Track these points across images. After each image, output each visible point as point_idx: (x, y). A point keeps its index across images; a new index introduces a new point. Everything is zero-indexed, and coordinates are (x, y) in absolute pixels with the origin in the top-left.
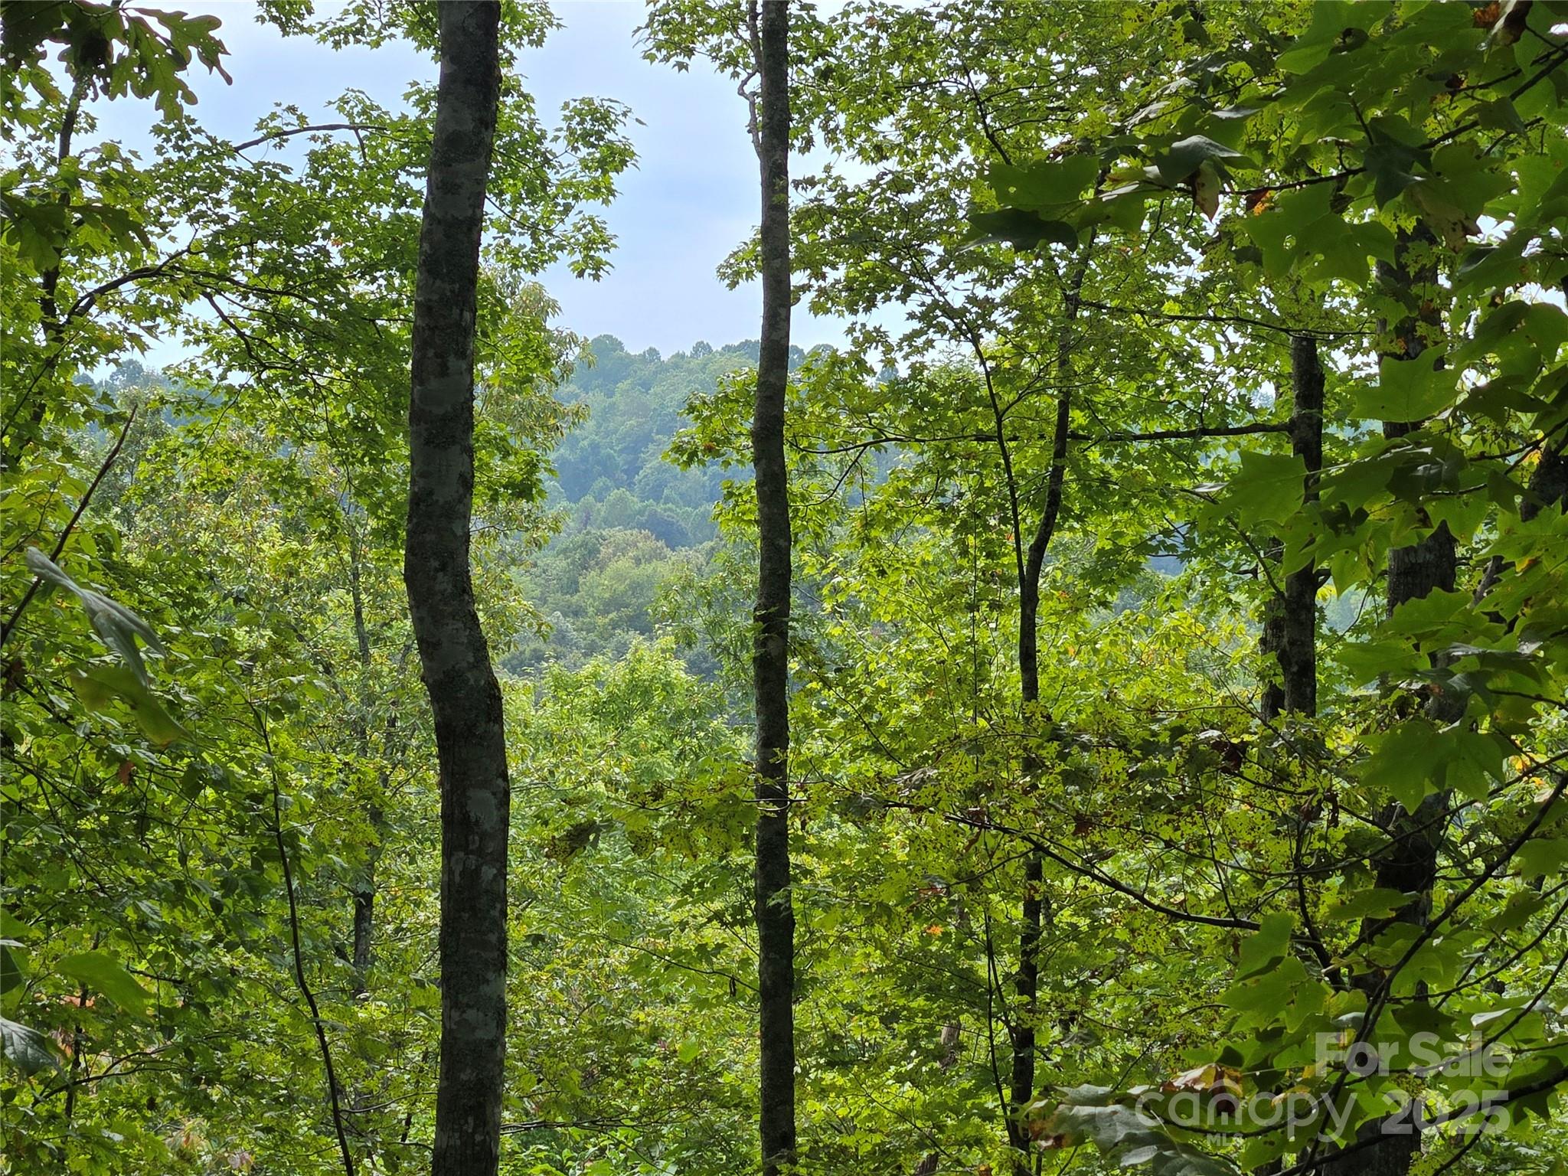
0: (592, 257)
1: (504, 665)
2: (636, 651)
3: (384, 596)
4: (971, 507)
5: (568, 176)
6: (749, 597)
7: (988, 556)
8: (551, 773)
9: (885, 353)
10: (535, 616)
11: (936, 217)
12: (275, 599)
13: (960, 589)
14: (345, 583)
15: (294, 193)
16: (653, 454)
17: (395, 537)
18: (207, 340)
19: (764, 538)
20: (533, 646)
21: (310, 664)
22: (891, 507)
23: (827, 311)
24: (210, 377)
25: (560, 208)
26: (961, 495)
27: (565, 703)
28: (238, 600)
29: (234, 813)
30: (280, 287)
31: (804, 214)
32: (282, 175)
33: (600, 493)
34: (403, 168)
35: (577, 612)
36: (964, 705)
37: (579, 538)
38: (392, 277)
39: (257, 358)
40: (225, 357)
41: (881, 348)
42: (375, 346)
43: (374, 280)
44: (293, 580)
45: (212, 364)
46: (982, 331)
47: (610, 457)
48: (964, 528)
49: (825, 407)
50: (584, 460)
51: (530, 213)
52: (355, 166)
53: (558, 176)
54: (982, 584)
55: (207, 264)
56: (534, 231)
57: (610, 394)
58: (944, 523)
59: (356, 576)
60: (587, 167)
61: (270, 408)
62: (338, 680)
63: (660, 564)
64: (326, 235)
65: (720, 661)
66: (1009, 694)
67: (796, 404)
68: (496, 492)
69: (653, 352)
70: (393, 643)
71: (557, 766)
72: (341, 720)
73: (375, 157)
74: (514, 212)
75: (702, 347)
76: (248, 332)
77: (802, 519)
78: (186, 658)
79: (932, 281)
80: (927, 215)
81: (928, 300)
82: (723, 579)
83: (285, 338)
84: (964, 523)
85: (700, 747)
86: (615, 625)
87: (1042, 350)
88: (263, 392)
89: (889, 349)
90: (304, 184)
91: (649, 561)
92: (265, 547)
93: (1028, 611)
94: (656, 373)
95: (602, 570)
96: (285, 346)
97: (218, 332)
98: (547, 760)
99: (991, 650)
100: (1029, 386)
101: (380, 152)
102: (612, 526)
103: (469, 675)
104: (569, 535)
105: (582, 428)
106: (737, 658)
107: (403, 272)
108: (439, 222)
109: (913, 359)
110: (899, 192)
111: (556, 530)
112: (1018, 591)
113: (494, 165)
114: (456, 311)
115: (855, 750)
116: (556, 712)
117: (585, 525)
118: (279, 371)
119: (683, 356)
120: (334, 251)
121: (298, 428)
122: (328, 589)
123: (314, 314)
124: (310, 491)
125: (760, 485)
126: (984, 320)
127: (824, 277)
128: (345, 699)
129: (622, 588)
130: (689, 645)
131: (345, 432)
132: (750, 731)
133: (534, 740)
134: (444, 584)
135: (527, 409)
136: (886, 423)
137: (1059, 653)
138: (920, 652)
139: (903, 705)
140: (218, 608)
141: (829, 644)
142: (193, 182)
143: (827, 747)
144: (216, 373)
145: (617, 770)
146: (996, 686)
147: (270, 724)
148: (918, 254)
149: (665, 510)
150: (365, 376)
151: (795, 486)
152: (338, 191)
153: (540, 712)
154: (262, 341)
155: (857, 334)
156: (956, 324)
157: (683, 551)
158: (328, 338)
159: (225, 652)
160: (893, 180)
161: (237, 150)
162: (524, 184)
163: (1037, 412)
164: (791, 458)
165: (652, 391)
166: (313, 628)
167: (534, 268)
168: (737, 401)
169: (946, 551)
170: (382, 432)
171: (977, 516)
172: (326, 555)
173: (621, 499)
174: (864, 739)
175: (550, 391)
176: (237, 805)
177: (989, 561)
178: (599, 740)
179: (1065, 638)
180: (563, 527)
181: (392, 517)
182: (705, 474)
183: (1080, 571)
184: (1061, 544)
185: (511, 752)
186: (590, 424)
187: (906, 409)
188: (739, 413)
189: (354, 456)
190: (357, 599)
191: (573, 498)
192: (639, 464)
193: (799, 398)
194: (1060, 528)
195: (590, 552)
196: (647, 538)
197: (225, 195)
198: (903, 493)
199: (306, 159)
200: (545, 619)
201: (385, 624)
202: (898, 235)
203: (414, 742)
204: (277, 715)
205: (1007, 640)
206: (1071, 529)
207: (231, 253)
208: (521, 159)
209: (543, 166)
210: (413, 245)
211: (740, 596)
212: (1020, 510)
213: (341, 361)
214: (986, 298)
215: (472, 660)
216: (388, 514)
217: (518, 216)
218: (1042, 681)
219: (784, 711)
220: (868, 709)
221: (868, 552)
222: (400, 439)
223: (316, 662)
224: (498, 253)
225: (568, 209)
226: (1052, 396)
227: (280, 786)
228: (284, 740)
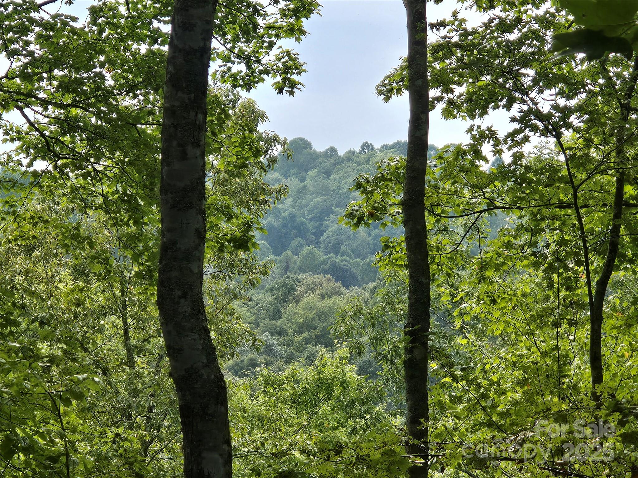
0: (289, 79)
1: (230, 370)
2: (322, 359)
3: (144, 320)
4: (555, 253)
5: (272, 21)
6: (401, 320)
7: (568, 289)
8: (263, 444)
9: (495, 146)
10: (251, 334)
11: (530, 50)
12: (67, 322)
13: (548, 312)
14: (117, 311)
15: (79, 36)
16: (333, 222)
17: (151, 277)
18: (19, 139)
19: (411, 277)
20: (250, 356)
21: (93, 368)
22: (499, 255)
23: (454, 117)
24: (21, 165)
25: (266, 45)
26: (548, 246)
27: (272, 396)
28: (42, 323)
29: (38, 470)
30: (70, 102)
31: (437, 48)
32: (71, 23)
33: (296, 249)
34: (155, 17)
35: (280, 333)
36: (551, 393)
37: (282, 281)
38: (148, 94)
39: (54, 152)
40: (32, 151)
41: (492, 142)
42: (136, 143)
43: (135, 96)
44: (80, 309)
45: (23, 155)
46: (563, 129)
47: (302, 223)
48: (551, 269)
49: (453, 184)
50: (284, 226)
51: (245, 48)
52: (122, 16)
53: (264, 22)
54: (563, 308)
55: (19, 86)
56: (247, 60)
57: (303, 180)
58: (536, 265)
59: (125, 306)
60: (285, 15)
61: (63, 186)
62: (112, 380)
63: (338, 298)
64: (102, 65)
65: (381, 366)
66: (583, 385)
67: (433, 182)
68: (223, 245)
69: (333, 150)
70: (151, 353)
71: (266, 439)
72: (114, 407)
73: (136, 10)
74: (234, 47)
75: (367, 146)
76: (47, 133)
77: (438, 264)
78: (4, 361)
79: (527, 95)
80: (524, 48)
81: (525, 108)
82: (383, 308)
83: (73, 137)
84: (550, 265)
85: (367, 425)
86: (307, 341)
87: (605, 143)
88: (58, 175)
89: (497, 143)
90: (86, 29)
91: (330, 296)
92: (61, 286)
93: (596, 327)
94: (335, 164)
95: (297, 302)
96: (73, 143)
97: (27, 133)
98: (259, 435)
99: (571, 355)
100: (596, 168)
101: (140, 6)
102: (305, 272)
103: (203, 371)
104: (275, 278)
105: (283, 203)
106: (392, 363)
107: (156, 90)
108: (180, 51)
109: (515, 149)
110: (504, 31)
111: (265, 274)
112: (589, 313)
113: (220, 15)
114: (192, 114)
115: (475, 425)
116: (265, 402)
117: (286, 272)
118: (69, 160)
119: (353, 153)
120: (108, 76)
121: (82, 200)
122: (105, 315)
123: (93, 120)
124: (91, 245)
125: (408, 240)
126: (564, 122)
127: (452, 91)
128: (117, 392)
129: (311, 315)
130: (359, 354)
131: (115, 203)
132: (402, 414)
133: (251, 421)
134: (185, 307)
135: (244, 189)
136: (495, 195)
137: (618, 356)
138: (521, 356)
139: (509, 394)
140: (28, 329)
141: (457, 353)
142: (9, 29)
143: (456, 424)
144: (25, 161)
145: (309, 442)
146: (574, 380)
147: (62, 409)
148: (517, 76)
149: (342, 261)
150: (130, 163)
151: (433, 240)
152: (110, 34)
153: (255, 402)
154: (58, 140)
155: (474, 133)
156: (545, 125)
157: (355, 290)
158: (103, 137)
159: (30, 357)
160: (500, 23)
161: (40, 6)
162: (240, 27)
163: (602, 187)
164: (429, 221)
165: (332, 177)
166: (95, 343)
167: (248, 87)
168: (390, 180)
169: (539, 285)
170: (142, 203)
171: (560, 260)
172: (103, 292)
173: (311, 253)
174: (481, 417)
175: (260, 176)
176: (40, 464)
177: (568, 293)
178: (296, 421)
179: (623, 347)
180: (270, 272)
181: (149, 263)
182: (370, 235)
183: (632, 300)
184: (619, 282)
185: (233, 429)
186: (289, 201)
187: (510, 184)
188: (392, 189)
189: (121, 221)
190: (125, 322)
191: (277, 253)
192: (323, 228)
193: (434, 178)
194: (618, 268)
195: (289, 291)
196: (329, 280)
197: (31, 37)
198: (508, 245)
199: (88, 12)
200: (258, 337)
201: (145, 340)
202: (503, 62)
203: (166, 423)
204: (67, 403)
205: (582, 348)
206: (626, 269)
207: (36, 78)
208: (238, 10)
209: (253, 15)
210: (163, 71)
211: (395, 319)
212: (590, 256)
213: (112, 153)
214: (566, 107)
215: (205, 361)
216: (147, 261)
217: (236, 51)
218: (606, 376)
219: (425, 398)
220: (485, 396)
221: (484, 287)
222: (155, 208)
223: (97, 367)
224: (223, 77)
225: (271, 45)
226: (612, 175)
227: (71, 451)
228: (74, 419)
